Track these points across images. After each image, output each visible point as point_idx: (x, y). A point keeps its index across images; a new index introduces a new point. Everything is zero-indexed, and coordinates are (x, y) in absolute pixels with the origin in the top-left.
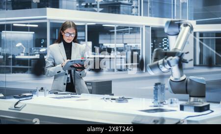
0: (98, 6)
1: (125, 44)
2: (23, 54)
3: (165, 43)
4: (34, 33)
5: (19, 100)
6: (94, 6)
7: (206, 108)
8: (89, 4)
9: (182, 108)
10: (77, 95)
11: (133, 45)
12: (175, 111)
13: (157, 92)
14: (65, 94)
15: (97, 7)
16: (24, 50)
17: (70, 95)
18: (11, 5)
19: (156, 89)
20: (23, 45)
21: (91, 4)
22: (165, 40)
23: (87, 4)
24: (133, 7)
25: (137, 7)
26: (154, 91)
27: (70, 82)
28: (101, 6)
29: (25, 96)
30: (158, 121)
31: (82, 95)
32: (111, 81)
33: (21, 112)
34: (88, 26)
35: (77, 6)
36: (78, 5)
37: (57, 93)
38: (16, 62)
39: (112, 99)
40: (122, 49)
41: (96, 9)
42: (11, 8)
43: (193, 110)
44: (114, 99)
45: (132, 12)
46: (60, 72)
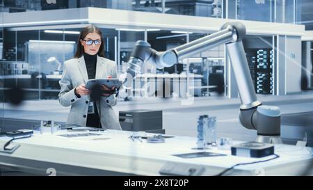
0: (164, 4)
1: (204, 58)
2: (58, 73)
3: (261, 57)
4: (74, 42)
5: (12, 138)
6: (157, 5)
7: (268, 152)
8: (150, 2)
9: (234, 151)
10: (99, 132)
11: (216, 60)
12: (225, 155)
13: (202, 128)
14: (83, 130)
15: (161, 6)
16: (59, 67)
17: (88, 132)
18: (40, 4)
19: (201, 124)
20: (58, 59)
21: (153, 2)
22: (260, 53)
23: (147, 2)
24: (215, 6)
25: (220, 6)
26: (198, 126)
27: (93, 112)
28: (167, 4)
29: (22, 133)
30: (195, 170)
31: (105, 131)
32: (161, 112)
33: (12, 155)
34: (149, 33)
35: (133, 5)
36: (134, 3)
37: (71, 129)
38: (48, 84)
39: (143, 138)
40: (199, 65)
41: (160, 9)
42: (40, 7)
43: (249, 155)
44: (146, 138)
45: (212, 12)
46: (74, 100)
